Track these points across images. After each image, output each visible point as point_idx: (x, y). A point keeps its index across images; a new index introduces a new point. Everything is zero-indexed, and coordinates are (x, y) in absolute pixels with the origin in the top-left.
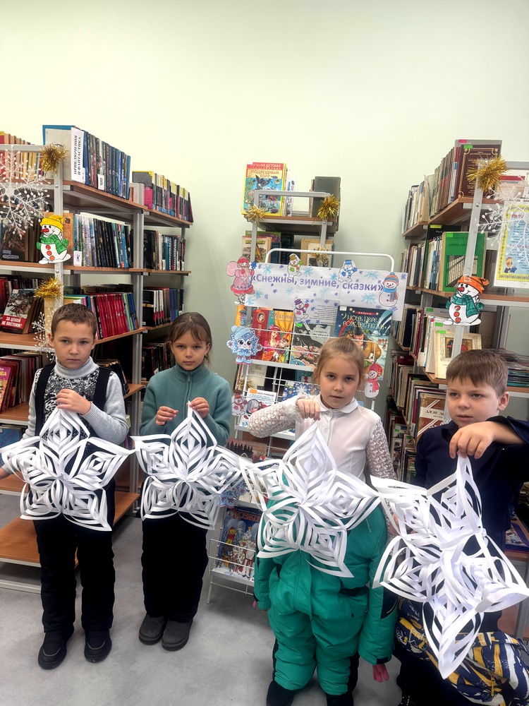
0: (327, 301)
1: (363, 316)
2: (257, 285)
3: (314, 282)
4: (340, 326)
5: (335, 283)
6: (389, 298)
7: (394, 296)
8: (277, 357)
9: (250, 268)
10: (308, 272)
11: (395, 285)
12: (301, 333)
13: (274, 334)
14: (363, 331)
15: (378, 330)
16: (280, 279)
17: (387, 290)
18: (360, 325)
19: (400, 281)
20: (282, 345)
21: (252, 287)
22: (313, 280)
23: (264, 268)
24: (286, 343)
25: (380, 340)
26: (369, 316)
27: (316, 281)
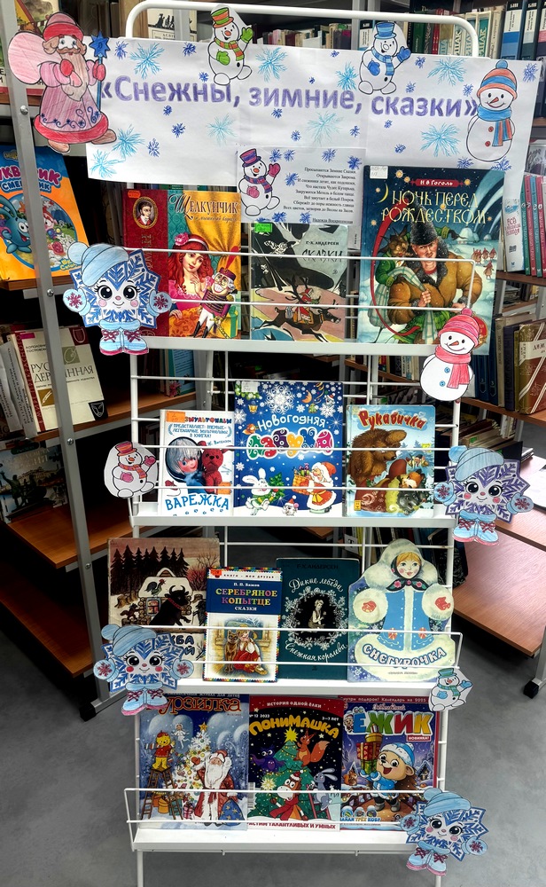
0: (329, 155)
1: (431, 189)
2: (118, 114)
3: (292, 98)
4: (374, 223)
5: (351, 99)
6: (491, 137)
7: (503, 132)
8: (209, 324)
9: (90, 54)
10: (272, 64)
11: (508, 97)
12: (268, 250)
13: (191, 260)
14: (435, 232)
15: (471, 225)
16: (190, 92)
17: (488, 115)
18: (427, 217)
19: (520, 85)
20: (219, 288)
21: (105, 121)
22: (286, 92)
23: (134, 57)
24: (229, 283)
25: (477, 255)
26: (446, 189)
27: (297, 93)
